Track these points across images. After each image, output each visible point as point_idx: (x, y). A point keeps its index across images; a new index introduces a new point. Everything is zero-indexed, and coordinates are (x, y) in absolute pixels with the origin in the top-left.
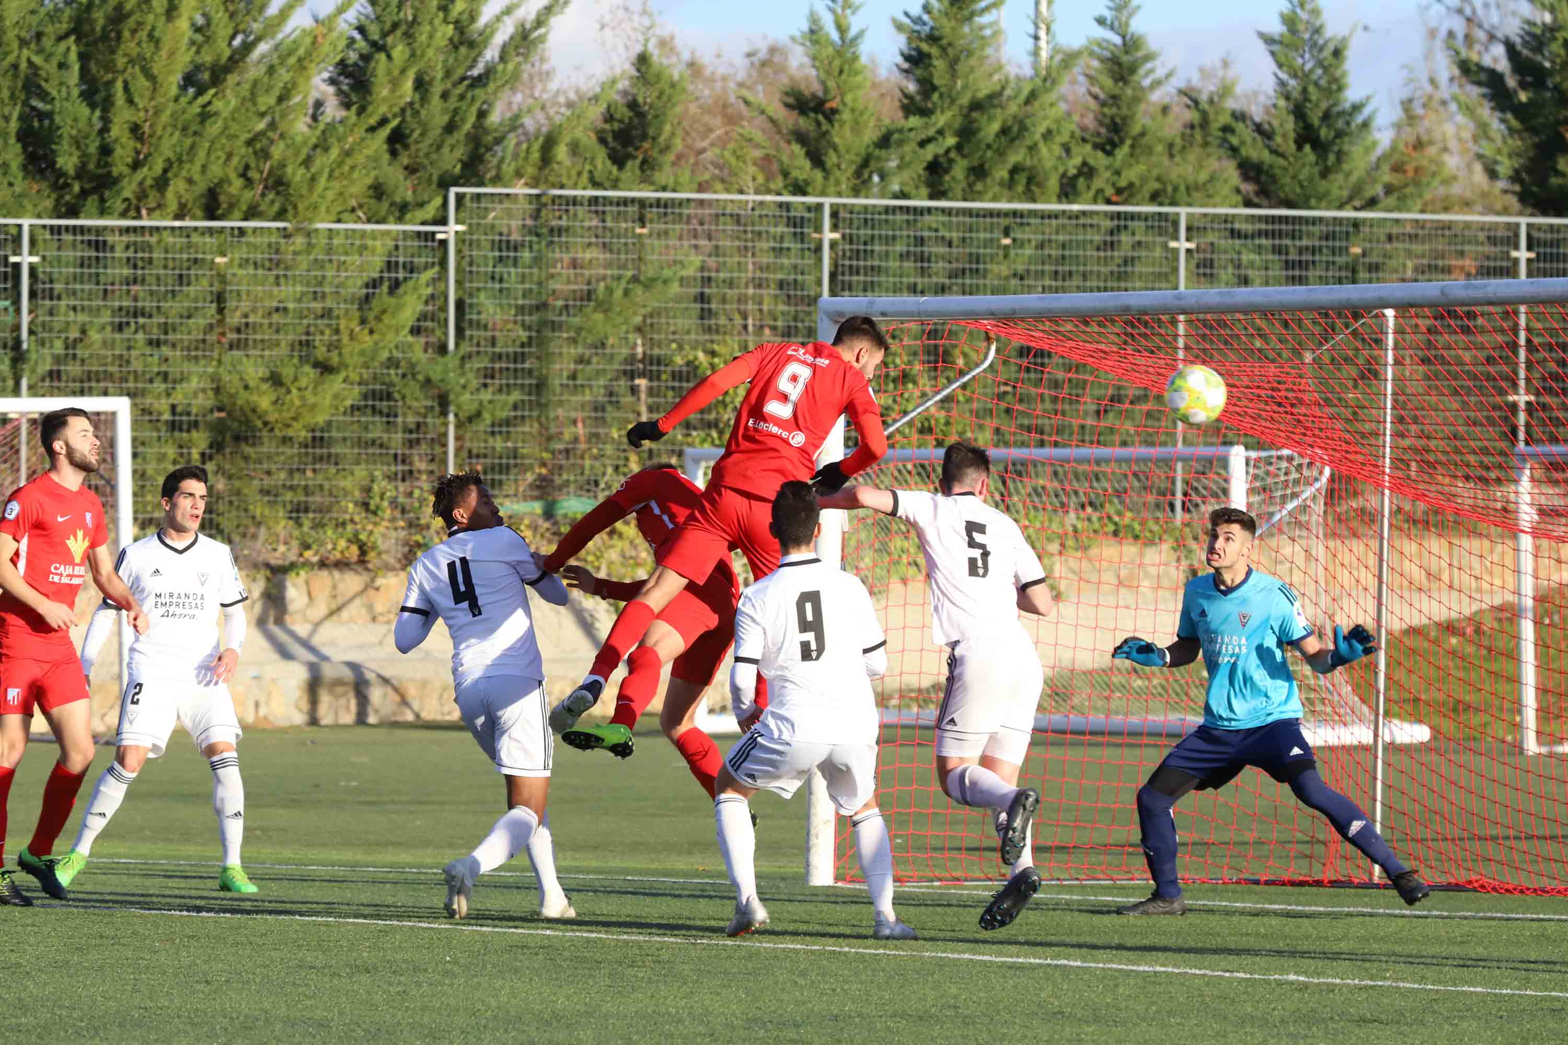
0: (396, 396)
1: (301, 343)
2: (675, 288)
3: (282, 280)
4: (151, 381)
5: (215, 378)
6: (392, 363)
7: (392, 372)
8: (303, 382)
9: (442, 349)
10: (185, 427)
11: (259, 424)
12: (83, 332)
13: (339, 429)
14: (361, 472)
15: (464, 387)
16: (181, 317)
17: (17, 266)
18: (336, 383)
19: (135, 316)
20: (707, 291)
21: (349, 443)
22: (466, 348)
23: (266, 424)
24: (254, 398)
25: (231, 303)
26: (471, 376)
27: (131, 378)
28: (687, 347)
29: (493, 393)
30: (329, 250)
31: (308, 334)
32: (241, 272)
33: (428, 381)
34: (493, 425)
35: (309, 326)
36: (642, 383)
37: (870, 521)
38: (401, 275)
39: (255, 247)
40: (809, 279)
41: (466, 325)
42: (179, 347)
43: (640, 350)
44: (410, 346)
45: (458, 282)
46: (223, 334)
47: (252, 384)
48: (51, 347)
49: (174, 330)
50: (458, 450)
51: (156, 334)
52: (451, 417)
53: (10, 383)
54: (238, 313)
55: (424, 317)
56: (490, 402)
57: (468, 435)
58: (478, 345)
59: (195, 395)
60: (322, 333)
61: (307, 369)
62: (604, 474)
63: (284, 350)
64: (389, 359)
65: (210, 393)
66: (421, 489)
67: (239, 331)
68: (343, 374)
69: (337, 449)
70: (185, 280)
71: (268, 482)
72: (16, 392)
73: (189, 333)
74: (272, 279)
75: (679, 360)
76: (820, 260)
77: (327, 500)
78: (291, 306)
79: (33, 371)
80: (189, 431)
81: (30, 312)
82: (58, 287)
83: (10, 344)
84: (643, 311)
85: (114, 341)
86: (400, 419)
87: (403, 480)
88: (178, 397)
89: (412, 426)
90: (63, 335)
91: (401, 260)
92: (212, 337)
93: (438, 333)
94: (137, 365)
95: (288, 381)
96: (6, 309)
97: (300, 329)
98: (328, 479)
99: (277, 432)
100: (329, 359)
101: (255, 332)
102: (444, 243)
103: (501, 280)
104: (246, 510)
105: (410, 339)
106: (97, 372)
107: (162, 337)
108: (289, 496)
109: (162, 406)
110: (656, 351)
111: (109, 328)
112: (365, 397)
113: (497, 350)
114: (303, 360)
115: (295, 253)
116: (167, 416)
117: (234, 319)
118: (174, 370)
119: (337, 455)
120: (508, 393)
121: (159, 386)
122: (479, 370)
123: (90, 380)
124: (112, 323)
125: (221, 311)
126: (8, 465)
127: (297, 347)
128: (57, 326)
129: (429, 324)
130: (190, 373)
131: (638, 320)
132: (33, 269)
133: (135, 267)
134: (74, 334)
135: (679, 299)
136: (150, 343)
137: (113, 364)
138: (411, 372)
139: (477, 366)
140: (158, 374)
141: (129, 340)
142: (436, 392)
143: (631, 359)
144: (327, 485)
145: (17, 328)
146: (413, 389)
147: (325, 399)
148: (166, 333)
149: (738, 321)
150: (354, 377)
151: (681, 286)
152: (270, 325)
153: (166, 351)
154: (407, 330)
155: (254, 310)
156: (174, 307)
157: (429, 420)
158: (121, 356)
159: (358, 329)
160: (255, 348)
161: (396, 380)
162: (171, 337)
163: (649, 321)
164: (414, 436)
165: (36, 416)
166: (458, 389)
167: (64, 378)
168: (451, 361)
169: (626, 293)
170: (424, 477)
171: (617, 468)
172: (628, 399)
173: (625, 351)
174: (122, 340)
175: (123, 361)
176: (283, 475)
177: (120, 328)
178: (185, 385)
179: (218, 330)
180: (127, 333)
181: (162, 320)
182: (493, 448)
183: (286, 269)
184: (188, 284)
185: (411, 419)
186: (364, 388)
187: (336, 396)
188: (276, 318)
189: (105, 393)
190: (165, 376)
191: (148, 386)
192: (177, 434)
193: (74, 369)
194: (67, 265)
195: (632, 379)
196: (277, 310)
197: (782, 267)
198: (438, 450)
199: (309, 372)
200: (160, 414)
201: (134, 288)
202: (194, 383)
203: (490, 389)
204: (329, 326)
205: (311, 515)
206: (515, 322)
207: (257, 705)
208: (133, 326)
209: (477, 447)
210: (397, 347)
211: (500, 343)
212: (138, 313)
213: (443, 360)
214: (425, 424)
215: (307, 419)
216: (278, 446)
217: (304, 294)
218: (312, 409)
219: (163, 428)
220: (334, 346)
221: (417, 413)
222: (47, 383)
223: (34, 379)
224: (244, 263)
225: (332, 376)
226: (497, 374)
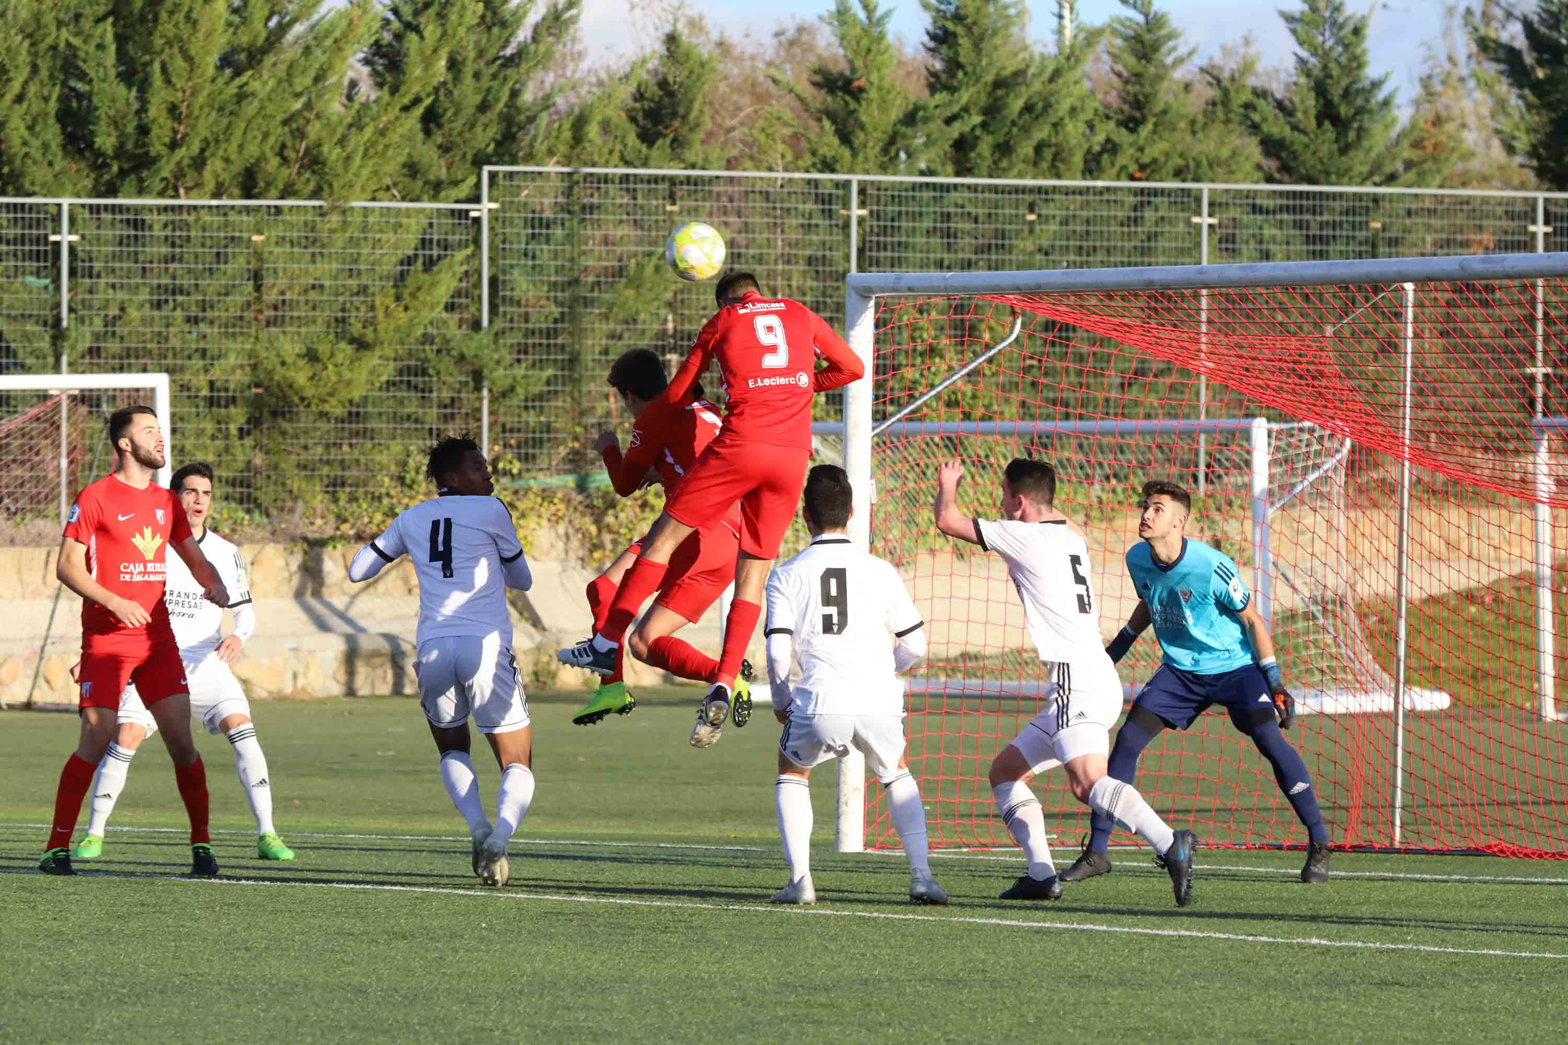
0: (431, 371)
1: (336, 320)
3: (318, 258)
4: (189, 358)
5: (251, 354)
6: (427, 339)
7: (427, 347)
8: (339, 358)
9: (476, 325)
10: (223, 403)
11: (296, 399)
12: (123, 309)
13: (374, 405)
14: (396, 447)
15: (498, 362)
16: (219, 294)
17: (57, 244)
18: (372, 360)
19: (174, 293)
21: (384, 418)
22: (499, 324)
23: (302, 399)
24: (291, 374)
25: (268, 281)
26: (503, 351)
27: (170, 354)
29: (527, 369)
30: (365, 228)
31: (344, 310)
32: (278, 250)
33: (462, 358)
34: (526, 400)
35: (344, 303)
36: (673, 358)
37: (897, 494)
38: (435, 253)
39: (292, 225)
40: (837, 254)
41: (499, 301)
42: (216, 324)
43: (670, 326)
44: (445, 322)
45: (492, 259)
46: (260, 311)
47: (289, 360)
48: (91, 324)
49: (212, 307)
50: (492, 425)
51: (194, 311)
52: (485, 393)
53: (51, 360)
54: (275, 291)
55: (458, 293)
56: (525, 377)
57: (502, 410)
58: (511, 321)
59: (233, 370)
60: (358, 309)
61: (343, 345)
63: (320, 327)
64: (424, 335)
65: (248, 369)
67: (276, 308)
68: (378, 353)
69: (372, 424)
70: (222, 258)
71: (304, 457)
72: (57, 369)
73: (227, 310)
74: (308, 257)
76: (848, 236)
77: (363, 475)
78: (327, 283)
79: (73, 348)
80: (226, 407)
81: (70, 290)
82: (97, 265)
83: (50, 322)
84: (673, 286)
85: (152, 319)
86: (434, 395)
88: (216, 374)
89: (448, 401)
90: (103, 313)
91: (435, 237)
92: (249, 314)
93: (472, 309)
94: (175, 342)
95: (324, 358)
96: (46, 288)
97: (336, 306)
98: (364, 454)
99: (314, 408)
100: (363, 335)
101: (292, 310)
102: (477, 220)
103: (534, 257)
104: (284, 484)
105: (444, 315)
106: (136, 349)
107: (201, 314)
108: (325, 470)
109: (201, 382)
110: (687, 327)
111: (147, 306)
112: (401, 372)
113: (530, 326)
114: (339, 336)
115: (332, 231)
116: (205, 392)
117: (271, 296)
118: (212, 347)
119: (373, 430)
120: (542, 369)
121: (197, 363)
122: (512, 346)
123: (128, 357)
124: (151, 302)
125: (258, 288)
126: (49, 441)
127: (333, 324)
128: (96, 304)
129: (463, 301)
130: (228, 350)
131: (669, 295)
132: (72, 248)
133: (173, 245)
134: (113, 311)
136: (188, 320)
137: (151, 341)
138: (445, 348)
139: (510, 341)
140: (197, 350)
141: (167, 317)
142: (470, 368)
143: (662, 334)
144: (363, 459)
145: (58, 305)
146: (446, 364)
147: (364, 375)
148: (204, 310)
150: (390, 353)
152: (307, 302)
153: (204, 328)
154: (441, 306)
155: (291, 288)
156: (212, 285)
157: (463, 395)
158: (160, 333)
159: (393, 306)
160: (292, 325)
161: (432, 356)
162: (209, 314)
163: (679, 297)
164: (449, 411)
165: (75, 392)
166: (492, 364)
167: (103, 355)
168: (484, 337)
169: (657, 268)
173: (656, 327)
174: (161, 318)
175: (162, 338)
176: (320, 450)
177: (158, 305)
178: (223, 362)
179: (255, 307)
180: (166, 311)
181: (200, 298)
182: (527, 423)
183: (323, 246)
184: (226, 262)
185: (446, 395)
186: (399, 364)
187: (372, 372)
188: (312, 295)
189: (145, 370)
190: (203, 353)
191: (188, 362)
192: (215, 409)
193: (113, 346)
194: (106, 244)
196: (313, 287)
197: (811, 243)
198: (472, 425)
199: (345, 349)
200: (198, 390)
201: (173, 266)
202: (232, 360)
203: (524, 365)
204: (364, 302)
205: (347, 489)
206: (548, 299)
207: (295, 676)
208: (171, 304)
209: (511, 421)
210: (431, 323)
211: (533, 319)
212: (176, 290)
213: (477, 337)
214: (460, 399)
215: (344, 395)
216: (315, 421)
217: (339, 271)
218: (349, 383)
219: (202, 404)
220: (369, 323)
221: (451, 388)
222: (87, 360)
223: (74, 356)
224: (280, 241)
225: (368, 353)
226: (530, 350)
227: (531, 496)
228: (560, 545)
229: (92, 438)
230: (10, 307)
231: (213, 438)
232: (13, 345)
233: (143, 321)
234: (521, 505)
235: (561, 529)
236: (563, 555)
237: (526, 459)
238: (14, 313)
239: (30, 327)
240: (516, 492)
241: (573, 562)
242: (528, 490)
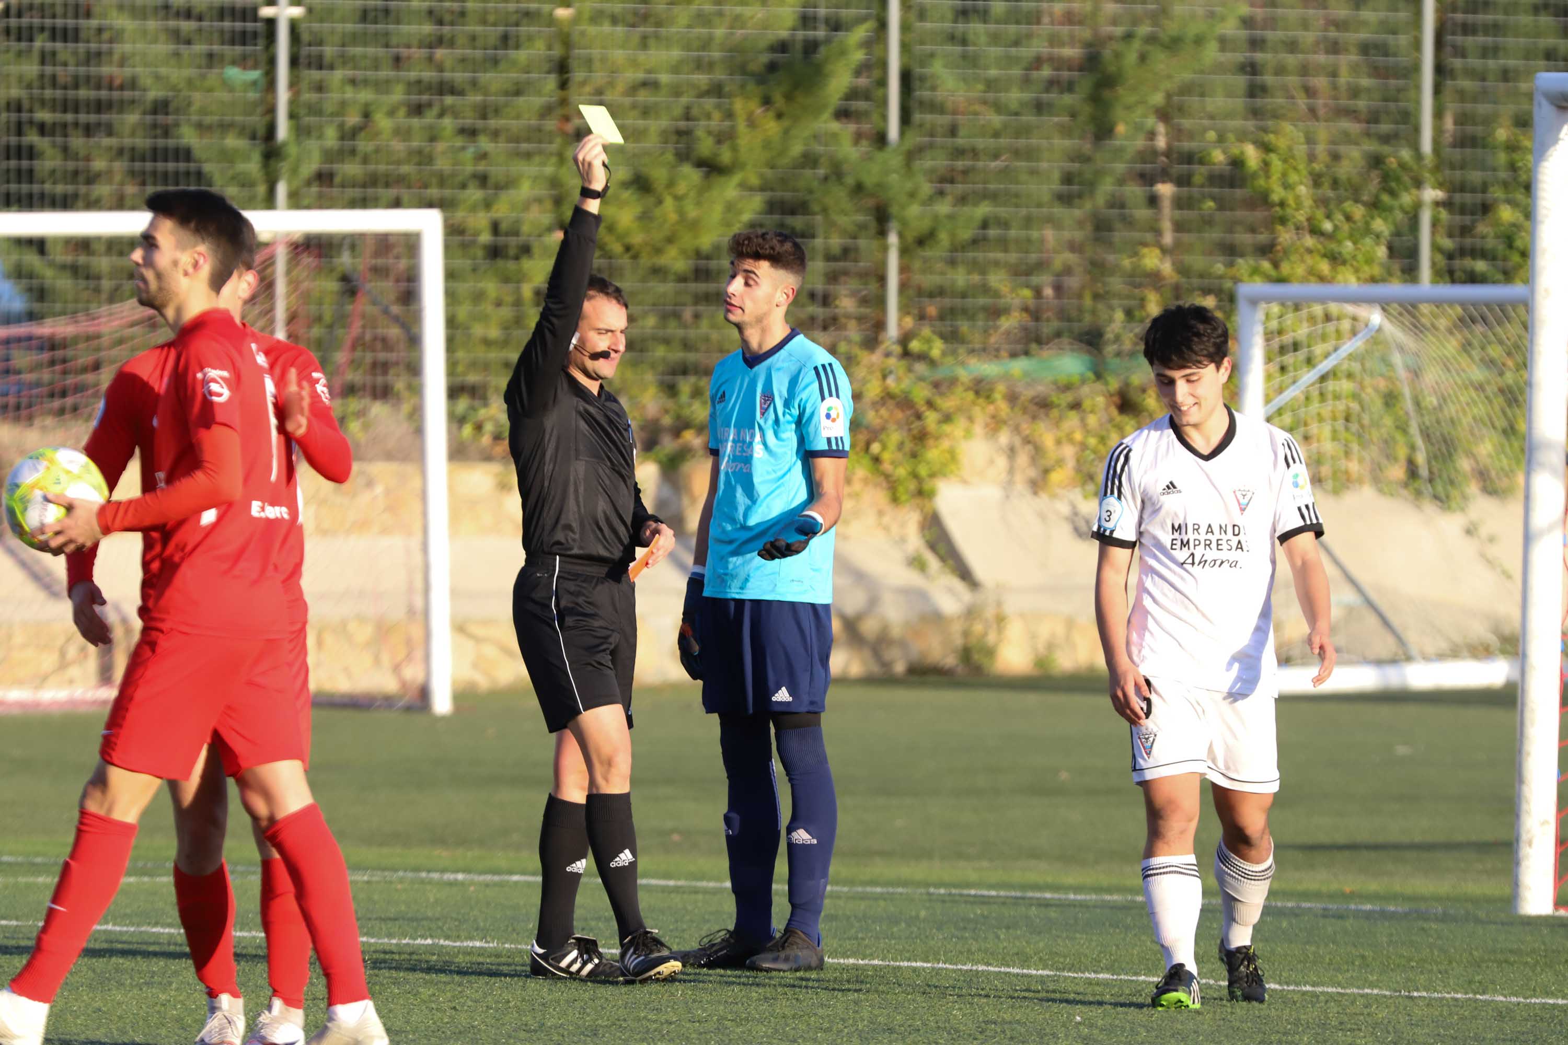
0: (816, 208)
1: (680, 133)
2: (1211, 53)
3: (652, 42)
4: (464, 186)
5: (554, 183)
6: (809, 160)
7: (808, 172)
8: (682, 188)
9: (881, 139)
10: (512, 252)
11: (617, 248)
12: (367, 115)
15: (912, 195)
16: (507, 93)
17: (271, 23)
18: (729, 189)
19: (441, 93)
20: (1259, 56)
22: (915, 139)
23: (628, 248)
24: (610, 211)
25: (578, 75)
26: (921, 179)
27: (434, 181)
28: (1231, 137)
29: (954, 205)
31: (687, 117)
32: (592, 30)
33: (859, 188)
34: (954, 249)
35: (688, 108)
36: (1165, 189)
37: (1490, 390)
38: (821, 33)
40: (1403, 40)
41: (914, 105)
42: (502, 138)
43: (1162, 141)
44: (835, 136)
45: (905, 47)
46: (566, 119)
48: (320, 137)
49: (497, 113)
50: (903, 287)
51: (470, 119)
52: (893, 239)
53: (261, 189)
54: (588, 89)
55: (853, 94)
56: (951, 217)
57: (917, 264)
58: (932, 134)
59: (526, 206)
60: (708, 117)
61: (687, 169)
62: (1111, 320)
63: (652, 142)
64: (804, 155)
65: (548, 205)
66: (849, 341)
68: (736, 178)
70: (511, 43)
73: (518, 117)
74: (636, 39)
75: (1218, 156)
76: (1420, 13)
78: (664, 78)
79: (294, 171)
80: (517, 258)
81: (291, 86)
82: (329, 51)
83: (261, 132)
84: (1167, 85)
85: (410, 129)
86: (818, 242)
87: (825, 328)
88: (502, 210)
89: (837, 251)
90: (337, 121)
91: (822, 11)
92: (551, 124)
93: (875, 117)
94: (442, 164)
95: (659, 187)
96: (254, 83)
97: (678, 111)
99: (645, 261)
100: (716, 155)
103: (964, 42)
105: (835, 126)
106: (386, 174)
107: (480, 123)
108: (660, 352)
109: (480, 222)
110: (1187, 145)
111: (402, 112)
112: (770, 208)
113: (960, 141)
114: (683, 156)
115: (672, 1)
116: (485, 238)
118: (497, 171)
120: (976, 204)
121: (475, 194)
122: (932, 171)
123: (374, 185)
124: (408, 105)
125: (563, 85)
126: (258, 307)
127: (674, 138)
128: (329, 107)
129: (861, 105)
130: (518, 175)
131: (1158, 99)
132: (294, 26)
133: (440, 22)
134: (353, 119)
135: (1219, 68)
136: (462, 131)
137: (408, 161)
138: (837, 172)
139: (928, 164)
140: (475, 176)
141: (431, 127)
142: (870, 202)
143: (1149, 154)
144: (715, 336)
145: (271, 110)
146: (838, 196)
147: (717, 213)
148: (484, 117)
149: (1302, 102)
150: (754, 181)
151: (1223, 49)
152: (634, 106)
153: (484, 143)
154: (830, 110)
155: (611, 84)
156: (494, 80)
157: (862, 243)
158: (420, 152)
159: (759, 111)
161: (815, 184)
162: (493, 123)
163: (1175, 100)
164: (841, 265)
165: (296, 237)
166: (903, 197)
167: (337, 180)
168: (892, 158)
169: (1143, 58)
170: (852, 324)
171: (1129, 313)
172: (1142, 213)
173: (1140, 143)
174: (422, 128)
175: (423, 158)
176: (651, 322)
177: (418, 110)
178: (512, 192)
179: (560, 111)
180: (429, 118)
181: (479, 98)
182: (953, 283)
183: (659, 24)
184: (517, 47)
185: (836, 242)
186: (768, 196)
187: (730, 207)
188: (643, 97)
189: (397, 204)
190: (483, 180)
191: (462, 192)
192: (500, 263)
193: (351, 169)
194: (343, 20)
195: (1152, 185)
196: (645, 84)
197: (1364, 23)
198: (873, 286)
199: (690, 175)
200: (477, 234)
201: (440, 53)
202: (525, 190)
203: (949, 199)
204: (718, 107)
205: (692, 379)
206: (985, 102)
208: (435, 110)
209: (929, 281)
210: (816, 138)
211: (962, 132)
212: (444, 88)
213: (880, 156)
214: (856, 249)
215: (687, 241)
216: (644, 280)
217: (681, 62)
218: (694, 226)
219: (480, 253)
220: (725, 137)
221: (844, 233)
222: (314, 189)
223: (296, 183)
224: (596, 17)
225: (722, 179)
226: (959, 178)
227: (959, 390)
228: (1002, 462)
229: (320, 303)
230: (203, 111)
231: (499, 304)
232: (207, 168)
233: (398, 132)
234: (947, 403)
235: (1004, 438)
236: (1004, 476)
237: (952, 337)
238: (208, 120)
239: (232, 141)
240: (936, 385)
241: (1020, 486)
242: (953, 381)
